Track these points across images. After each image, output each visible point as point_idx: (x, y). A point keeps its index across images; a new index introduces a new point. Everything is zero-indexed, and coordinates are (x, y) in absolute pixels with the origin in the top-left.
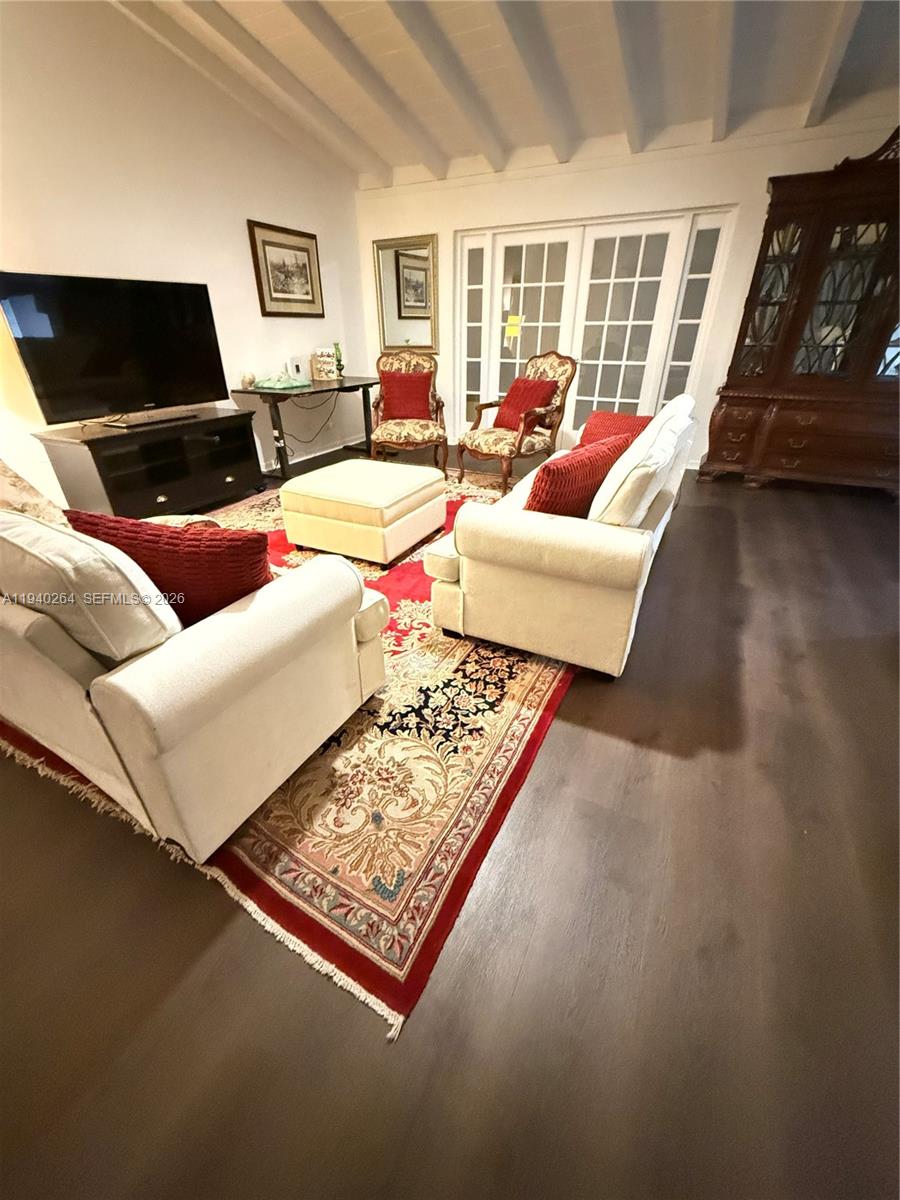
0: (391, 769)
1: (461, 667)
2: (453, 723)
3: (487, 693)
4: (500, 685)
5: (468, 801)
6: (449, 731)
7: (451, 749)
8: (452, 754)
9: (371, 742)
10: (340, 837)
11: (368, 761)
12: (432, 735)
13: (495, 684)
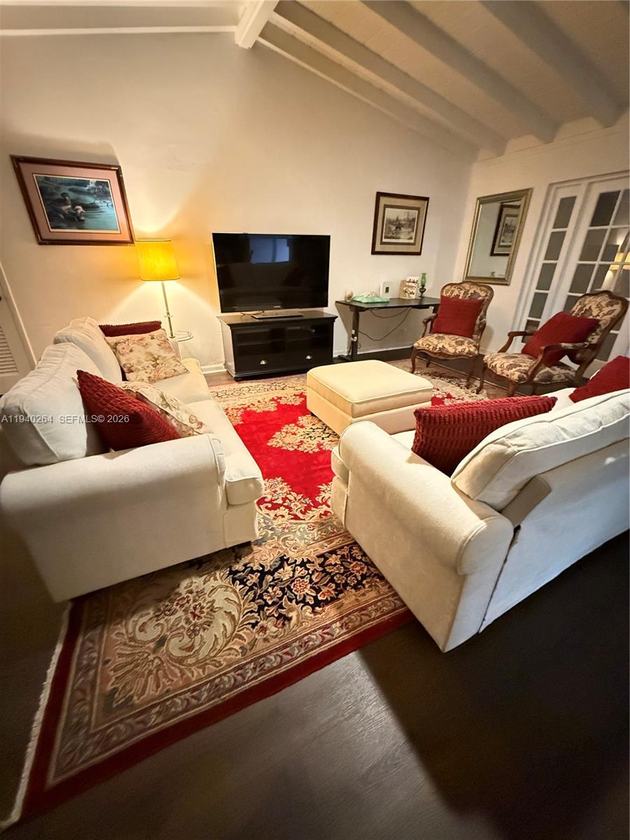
0: (205, 610)
1: (327, 555)
2: (275, 599)
3: (324, 590)
4: (340, 589)
5: (220, 676)
6: (267, 604)
7: (253, 621)
8: (250, 626)
9: (215, 579)
10: (132, 639)
11: (200, 593)
12: (253, 600)
13: (337, 585)
